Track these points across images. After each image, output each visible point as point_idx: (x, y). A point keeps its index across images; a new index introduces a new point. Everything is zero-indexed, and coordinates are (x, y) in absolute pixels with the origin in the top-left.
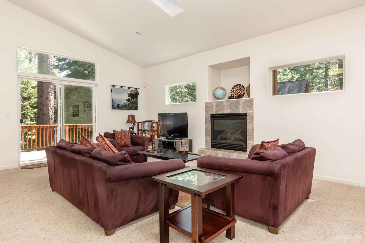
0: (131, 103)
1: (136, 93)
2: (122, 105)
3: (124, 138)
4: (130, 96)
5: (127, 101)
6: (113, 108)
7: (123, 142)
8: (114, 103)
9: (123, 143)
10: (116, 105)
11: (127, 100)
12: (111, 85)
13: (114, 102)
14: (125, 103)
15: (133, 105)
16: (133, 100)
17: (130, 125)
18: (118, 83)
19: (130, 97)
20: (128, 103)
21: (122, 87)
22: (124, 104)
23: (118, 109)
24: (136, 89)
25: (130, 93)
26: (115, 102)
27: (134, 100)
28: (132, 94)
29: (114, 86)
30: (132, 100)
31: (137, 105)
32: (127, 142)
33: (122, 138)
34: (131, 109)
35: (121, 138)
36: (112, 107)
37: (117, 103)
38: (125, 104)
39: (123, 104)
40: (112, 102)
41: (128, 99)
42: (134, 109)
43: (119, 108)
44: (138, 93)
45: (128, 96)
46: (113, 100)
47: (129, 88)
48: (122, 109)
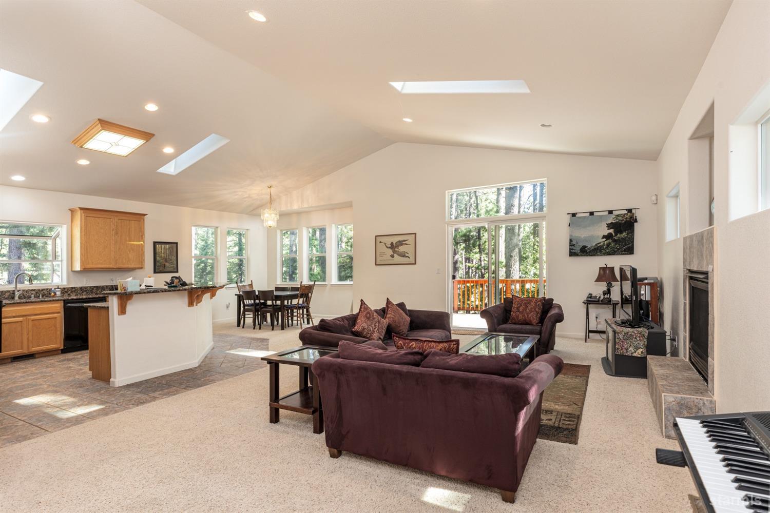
0: (615, 241)
1: (628, 219)
2: (593, 248)
3: (525, 309)
4: (611, 229)
5: (605, 239)
6: (572, 254)
7: (520, 315)
8: (574, 245)
9: (521, 317)
10: (577, 249)
11: (604, 237)
12: (568, 214)
13: (574, 243)
14: (599, 243)
15: (619, 245)
16: (619, 235)
17: (603, 286)
18: (583, 208)
19: (611, 231)
20: (606, 242)
21: (592, 214)
22: (596, 245)
23: (581, 255)
24: (630, 211)
25: (613, 221)
26: (577, 243)
27: (624, 235)
28: (617, 222)
29: (574, 215)
30: (616, 235)
31: (633, 245)
32: (528, 316)
33: (521, 309)
34: (614, 254)
35: (518, 308)
36: (570, 252)
37: (582, 244)
38: (600, 246)
39: (594, 245)
40: (570, 243)
41: (606, 234)
42: (622, 254)
43: (585, 253)
44: (636, 219)
45: (607, 228)
46: (571, 241)
47: (611, 212)
48: (591, 256)
